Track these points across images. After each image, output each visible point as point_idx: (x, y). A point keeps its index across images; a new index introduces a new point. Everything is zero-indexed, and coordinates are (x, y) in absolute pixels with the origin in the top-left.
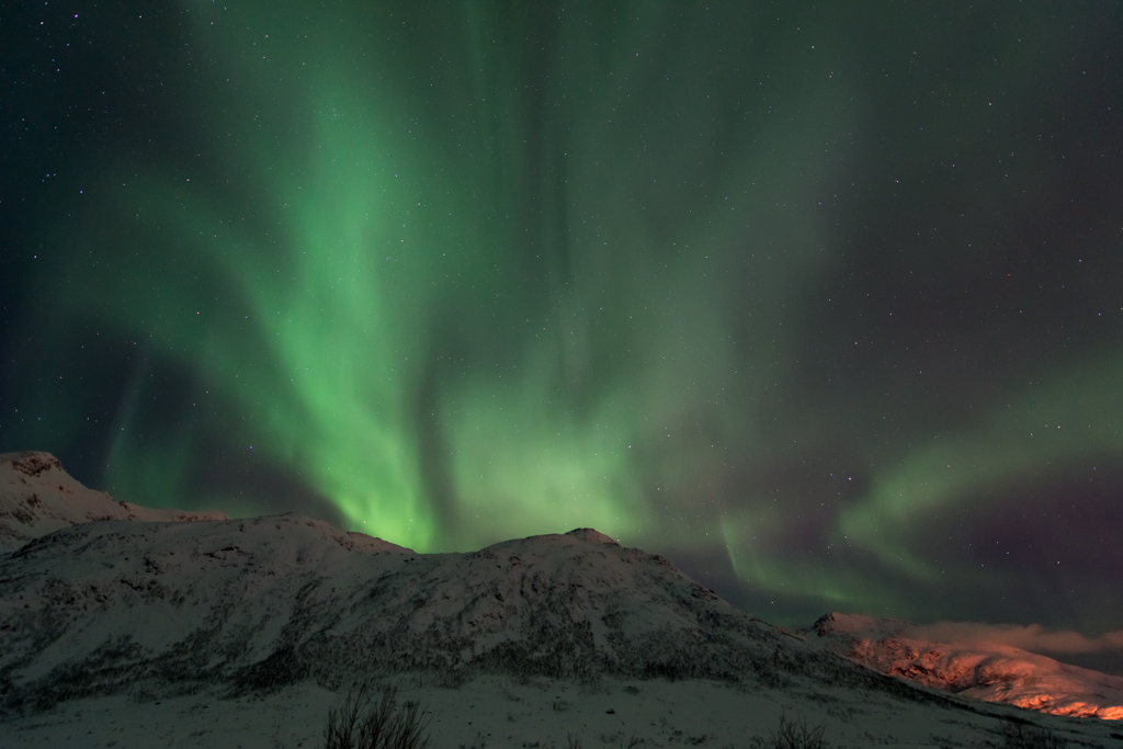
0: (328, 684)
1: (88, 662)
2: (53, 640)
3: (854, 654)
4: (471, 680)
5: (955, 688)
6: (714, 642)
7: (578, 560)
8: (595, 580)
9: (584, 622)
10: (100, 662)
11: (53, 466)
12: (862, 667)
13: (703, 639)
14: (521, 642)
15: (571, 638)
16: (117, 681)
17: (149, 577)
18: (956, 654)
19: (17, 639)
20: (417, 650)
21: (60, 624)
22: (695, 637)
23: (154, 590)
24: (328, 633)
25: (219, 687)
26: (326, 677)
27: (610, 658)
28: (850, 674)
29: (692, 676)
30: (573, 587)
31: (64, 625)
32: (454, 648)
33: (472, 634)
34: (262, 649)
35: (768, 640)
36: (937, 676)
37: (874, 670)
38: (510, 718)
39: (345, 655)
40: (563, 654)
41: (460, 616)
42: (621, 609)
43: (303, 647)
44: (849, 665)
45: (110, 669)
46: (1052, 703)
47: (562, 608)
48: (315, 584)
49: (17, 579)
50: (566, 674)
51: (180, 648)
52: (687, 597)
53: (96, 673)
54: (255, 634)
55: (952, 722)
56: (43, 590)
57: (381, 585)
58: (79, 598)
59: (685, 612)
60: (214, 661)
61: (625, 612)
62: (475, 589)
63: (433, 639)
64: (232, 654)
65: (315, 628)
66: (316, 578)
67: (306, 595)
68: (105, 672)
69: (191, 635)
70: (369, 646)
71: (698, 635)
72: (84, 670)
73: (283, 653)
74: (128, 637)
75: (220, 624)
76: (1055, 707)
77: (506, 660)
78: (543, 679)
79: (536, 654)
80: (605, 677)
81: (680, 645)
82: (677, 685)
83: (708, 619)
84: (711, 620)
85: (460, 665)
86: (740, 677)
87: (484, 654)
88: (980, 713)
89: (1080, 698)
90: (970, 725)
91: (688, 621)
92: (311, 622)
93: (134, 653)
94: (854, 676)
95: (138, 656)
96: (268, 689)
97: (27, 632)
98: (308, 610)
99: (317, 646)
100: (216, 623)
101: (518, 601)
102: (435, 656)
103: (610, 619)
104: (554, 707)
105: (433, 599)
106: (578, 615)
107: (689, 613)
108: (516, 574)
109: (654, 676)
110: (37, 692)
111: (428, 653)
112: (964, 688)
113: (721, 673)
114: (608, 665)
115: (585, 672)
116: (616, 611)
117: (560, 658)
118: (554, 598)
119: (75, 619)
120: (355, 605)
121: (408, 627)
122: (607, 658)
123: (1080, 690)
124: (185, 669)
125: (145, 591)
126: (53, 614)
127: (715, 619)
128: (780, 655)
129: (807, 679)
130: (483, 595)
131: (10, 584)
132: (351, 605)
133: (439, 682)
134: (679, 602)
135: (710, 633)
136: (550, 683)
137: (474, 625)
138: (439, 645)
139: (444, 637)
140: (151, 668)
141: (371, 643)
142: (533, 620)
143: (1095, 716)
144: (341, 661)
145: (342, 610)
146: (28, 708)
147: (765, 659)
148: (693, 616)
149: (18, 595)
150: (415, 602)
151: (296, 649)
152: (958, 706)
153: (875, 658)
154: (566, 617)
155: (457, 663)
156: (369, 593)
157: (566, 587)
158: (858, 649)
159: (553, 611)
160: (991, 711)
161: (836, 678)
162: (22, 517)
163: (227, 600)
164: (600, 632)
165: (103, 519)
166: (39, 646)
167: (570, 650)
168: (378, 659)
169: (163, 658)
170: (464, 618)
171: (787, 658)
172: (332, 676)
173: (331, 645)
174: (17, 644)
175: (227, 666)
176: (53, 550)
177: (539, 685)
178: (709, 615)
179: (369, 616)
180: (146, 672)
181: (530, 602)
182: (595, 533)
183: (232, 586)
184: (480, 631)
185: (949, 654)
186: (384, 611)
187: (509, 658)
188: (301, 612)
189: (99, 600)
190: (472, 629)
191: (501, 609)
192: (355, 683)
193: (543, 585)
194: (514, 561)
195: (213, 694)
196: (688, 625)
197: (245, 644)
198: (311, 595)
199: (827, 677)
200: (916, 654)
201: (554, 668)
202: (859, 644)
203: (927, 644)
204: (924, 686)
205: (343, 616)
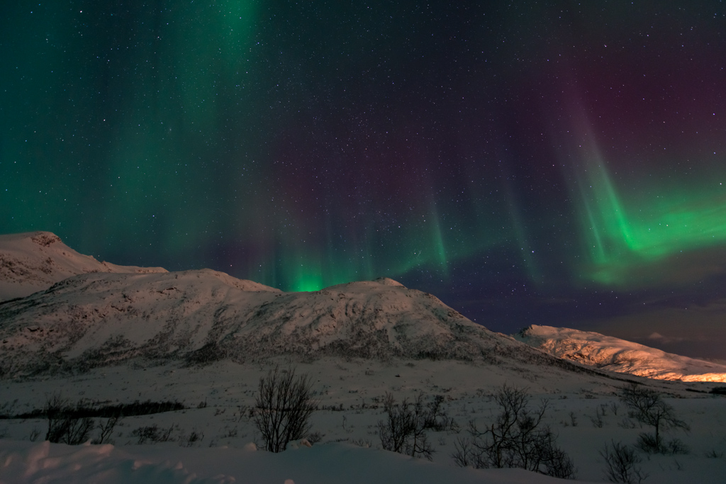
0: (238, 361)
1: (102, 349)
2: (80, 337)
3: (543, 347)
4: (318, 359)
5: (599, 365)
6: (459, 340)
7: (379, 295)
8: (390, 307)
9: (383, 330)
10: (109, 349)
11: (56, 240)
12: (546, 354)
13: (453, 339)
14: (347, 340)
15: (375, 338)
16: (121, 358)
17: (128, 304)
18: (603, 348)
19: (60, 337)
20: (287, 344)
21: (82, 329)
22: (448, 338)
23: (131, 311)
24: (235, 335)
25: (177, 362)
26: (236, 357)
27: (398, 349)
28: (538, 358)
29: (446, 358)
30: (377, 311)
31: (84, 330)
32: (307, 342)
33: (318, 336)
34: (199, 342)
35: (492, 339)
36: (589, 359)
37: (553, 356)
38: (341, 379)
39: (246, 346)
40: (371, 347)
41: (310, 326)
42: (405, 323)
43: (221, 342)
44: (538, 353)
45: (115, 353)
46: (656, 373)
47: (370, 322)
48: (225, 308)
49: (52, 305)
50: (372, 357)
51: (152, 342)
52: (445, 316)
53: (108, 355)
54: (194, 335)
55: (594, 383)
56: (68, 311)
57: (263, 309)
58: (89, 315)
59: (443, 325)
60: (172, 349)
61: (407, 325)
62: (318, 312)
63: (295, 338)
64: (182, 345)
65: (227, 332)
66: (224, 305)
67: (219, 315)
68: (113, 354)
69: (157, 335)
70: (259, 342)
71: (450, 337)
72: (101, 352)
73: (210, 345)
74: (122, 336)
75: (173, 331)
76: (657, 375)
77: (338, 349)
78: (360, 359)
79: (355, 347)
80: (395, 358)
81: (439, 342)
82: (437, 362)
83: (457, 328)
84: (459, 329)
85: (312, 351)
86: (473, 359)
87: (325, 346)
88: (613, 379)
89: (674, 371)
90: (604, 384)
91: (445, 330)
92: (224, 329)
93: (127, 344)
94: (540, 358)
95: (129, 346)
96: (205, 363)
97: (64, 333)
98: (222, 322)
99: (230, 341)
100: (170, 329)
101: (344, 318)
102: (297, 347)
103: (398, 328)
104: (366, 373)
105: (294, 317)
106: (379, 326)
107: (445, 325)
108: (343, 303)
109: (423, 357)
110: (78, 364)
111: (293, 345)
112: (604, 365)
113: (463, 357)
114: (397, 352)
115: (383, 356)
116: (402, 324)
117: (369, 348)
118: (365, 317)
119: (90, 327)
120: (249, 320)
121: (281, 332)
122: (396, 349)
123: (674, 367)
124: (157, 352)
125: (126, 312)
126: (77, 324)
127: (461, 329)
128: (498, 348)
129: (512, 360)
130: (323, 315)
131: (48, 308)
132: (246, 320)
133: (300, 360)
134: (440, 319)
135: (457, 336)
136: (364, 361)
137: (319, 331)
138: (299, 341)
139: (301, 337)
140: (137, 352)
141: (260, 340)
142: (353, 329)
143: (679, 380)
144: (244, 349)
146: (75, 371)
147: (489, 350)
148: (448, 327)
149: (54, 314)
150: (284, 318)
151: (218, 343)
152: (600, 374)
153: (554, 349)
154: (372, 327)
155: (310, 351)
156: (256, 314)
157: (373, 310)
158: (545, 345)
159: (365, 323)
160: (618, 377)
161: (530, 360)
162: (46, 271)
163: (174, 316)
164: (392, 335)
165: (93, 272)
166: (73, 340)
167: (375, 344)
168: (265, 348)
169: (142, 348)
170: (313, 327)
171: (502, 349)
172: (240, 357)
173: (237, 341)
174: (61, 340)
175: (180, 352)
176: (69, 290)
177: (357, 362)
178: (458, 326)
179: (257, 326)
180: (135, 354)
181: (351, 319)
182: (391, 280)
183: (176, 309)
184: (322, 334)
185: (599, 348)
186: (266, 323)
187: (340, 348)
188: (217, 323)
189: (100, 317)
190: (318, 333)
191: (334, 322)
192: (253, 361)
193: (359, 310)
194: (341, 296)
195: (175, 365)
196: (444, 331)
197: (189, 339)
198: (223, 315)
199: (525, 359)
200: (579, 347)
201: (366, 354)
202: (545, 342)
203: (586, 342)
204: (581, 364)
205: (242, 326)
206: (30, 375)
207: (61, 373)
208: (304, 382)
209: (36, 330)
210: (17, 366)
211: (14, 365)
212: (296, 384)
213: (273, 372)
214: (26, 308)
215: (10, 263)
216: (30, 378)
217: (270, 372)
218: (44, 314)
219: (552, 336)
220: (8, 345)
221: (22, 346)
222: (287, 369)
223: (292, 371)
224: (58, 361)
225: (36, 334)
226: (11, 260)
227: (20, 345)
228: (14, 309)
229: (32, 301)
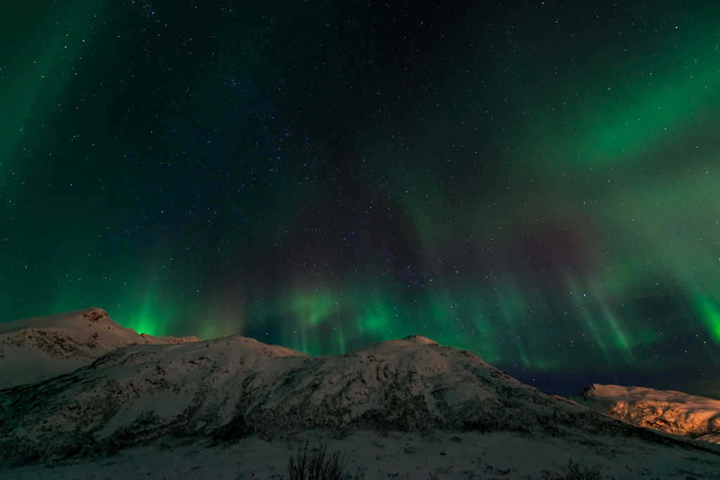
0: (266, 438)
1: (132, 428)
2: (113, 415)
3: (613, 413)
4: (351, 434)
5: (693, 435)
6: (510, 406)
7: (412, 355)
8: (425, 369)
9: (420, 396)
10: (139, 427)
11: (104, 315)
12: (619, 421)
13: (501, 405)
14: (381, 409)
15: (412, 406)
16: (149, 437)
17: (160, 376)
18: (691, 411)
19: (95, 415)
20: (316, 416)
21: (116, 406)
22: (496, 403)
23: (163, 384)
24: (263, 407)
25: (204, 440)
26: (264, 433)
27: (439, 418)
28: (611, 426)
29: (496, 429)
30: (411, 374)
31: (118, 406)
32: (339, 414)
33: (349, 405)
34: (226, 416)
35: (548, 404)
36: (677, 427)
37: (629, 423)
38: (378, 458)
39: (274, 420)
40: (408, 417)
41: (340, 394)
42: (444, 387)
43: (249, 415)
44: (609, 420)
45: (144, 431)
47: (405, 387)
48: (252, 377)
49: (92, 381)
50: (411, 429)
51: (180, 418)
52: (488, 377)
53: (137, 434)
54: (221, 409)
55: (693, 459)
56: (105, 386)
57: (291, 376)
58: (124, 390)
59: (488, 388)
60: (200, 425)
61: (447, 389)
62: (348, 377)
63: (325, 409)
64: (210, 421)
65: (255, 404)
66: (253, 373)
67: (247, 384)
68: (142, 433)
69: (186, 410)
71: (498, 402)
72: (131, 431)
73: (238, 420)
74: (152, 412)
75: (201, 403)
77: (372, 421)
78: (397, 433)
79: (391, 417)
80: (437, 431)
81: (486, 410)
82: (486, 436)
83: (504, 391)
84: (506, 392)
85: (343, 425)
86: (530, 430)
87: (357, 418)
88: (716, 453)
90: (708, 461)
91: (490, 393)
92: (252, 401)
93: (156, 421)
94: (614, 427)
96: (232, 441)
97: (100, 410)
98: (250, 393)
99: (257, 415)
100: (199, 402)
101: (376, 384)
102: (327, 419)
103: (437, 393)
104: (406, 451)
105: (323, 384)
106: (415, 391)
107: (490, 388)
108: (373, 366)
109: (470, 430)
110: (108, 445)
111: (323, 417)
112: (700, 435)
113: (517, 427)
114: (438, 423)
115: (423, 428)
116: (440, 388)
117: (406, 419)
118: (399, 381)
119: (123, 403)
120: (277, 389)
121: (309, 402)
122: (437, 419)
124: (184, 430)
125: (159, 385)
126: (112, 400)
127: (509, 392)
128: (558, 415)
129: (579, 430)
130: (354, 381)
131: (88, 384)
132: (274, 389)
133: (332, 436)
134: (483, 381)
135: (506, 401)
136: (402, 436)
137: (350, 400)
138: (329, 413)
139: (331, 408)
140: (166, 430)
141: (288, 412)
142: (386, 395)
144: (272, 424)
145: (270, 393)
146: (104, 453)
147: (547, 417)
148: (493, 390)
149: (93, 390)
150: (312, 386)
151: (245, 416)
152: (697, 448)
153: (629, 414)
154: (408, 393)
155: (341, 424)
156: (284, 382)
157: (406, 373)
158: (615, 409)
159: (399, 389)
161: (601, 429)
162: (91, 346)
163: (204, 388)
164: (431, 402)
165: (133, 345)
166: (106, 418)
167: (412, 414)
168: (293, 422)
169: (171, 424)
170: (343, 395)
171: (563, 416)
172: (267, 433)
173: (265, 414)
174: (95, 418)
175: (207, 428)
176: (109, 364)
177: (394, 437)
178: (505, 389)
179: (286, 396)
180: (163, 432)
181: (384, 384)
182: (422, 338)
183: (205, 380)
184: (354, 403)
185: (686, 411)
186: (294, 392)
187: (374, 420)
188: (246, 394)
189: (135, 391)
190: (349, 402)
191: (365, 389)
192: (281, 437)
193: (391, 373)
194: (371, 358)
195: (201, 445)
196: (490, 396)
197: (216, 414)
198: (251, 384)
199: (594, 428)
200: (660, 412)
201: (403, 426)
202: (616, 406)
203: (667, 404)
204: (668, 434)
205: (270, 396)
206: (62, 459)
207: (92, 456)
208: (336, 461)
209: (74, 408)
210: (51, 449)
211: (49, 447)
212: (328, 463)
213: (303, 451)
214: (69, 385)
215: (62, 340)
216: (62, 462)
217: (300, 450)
218: (84, 390)
219: (622, 398)
220: (47, 425)
221: (59, 427)
222: (317, 447)
223: (323, 448)
224: (90, 442)
225: (74, 414)
226: (64, 337)
227: (58, 425)
228: (58, 386)
229: (75, 377)
